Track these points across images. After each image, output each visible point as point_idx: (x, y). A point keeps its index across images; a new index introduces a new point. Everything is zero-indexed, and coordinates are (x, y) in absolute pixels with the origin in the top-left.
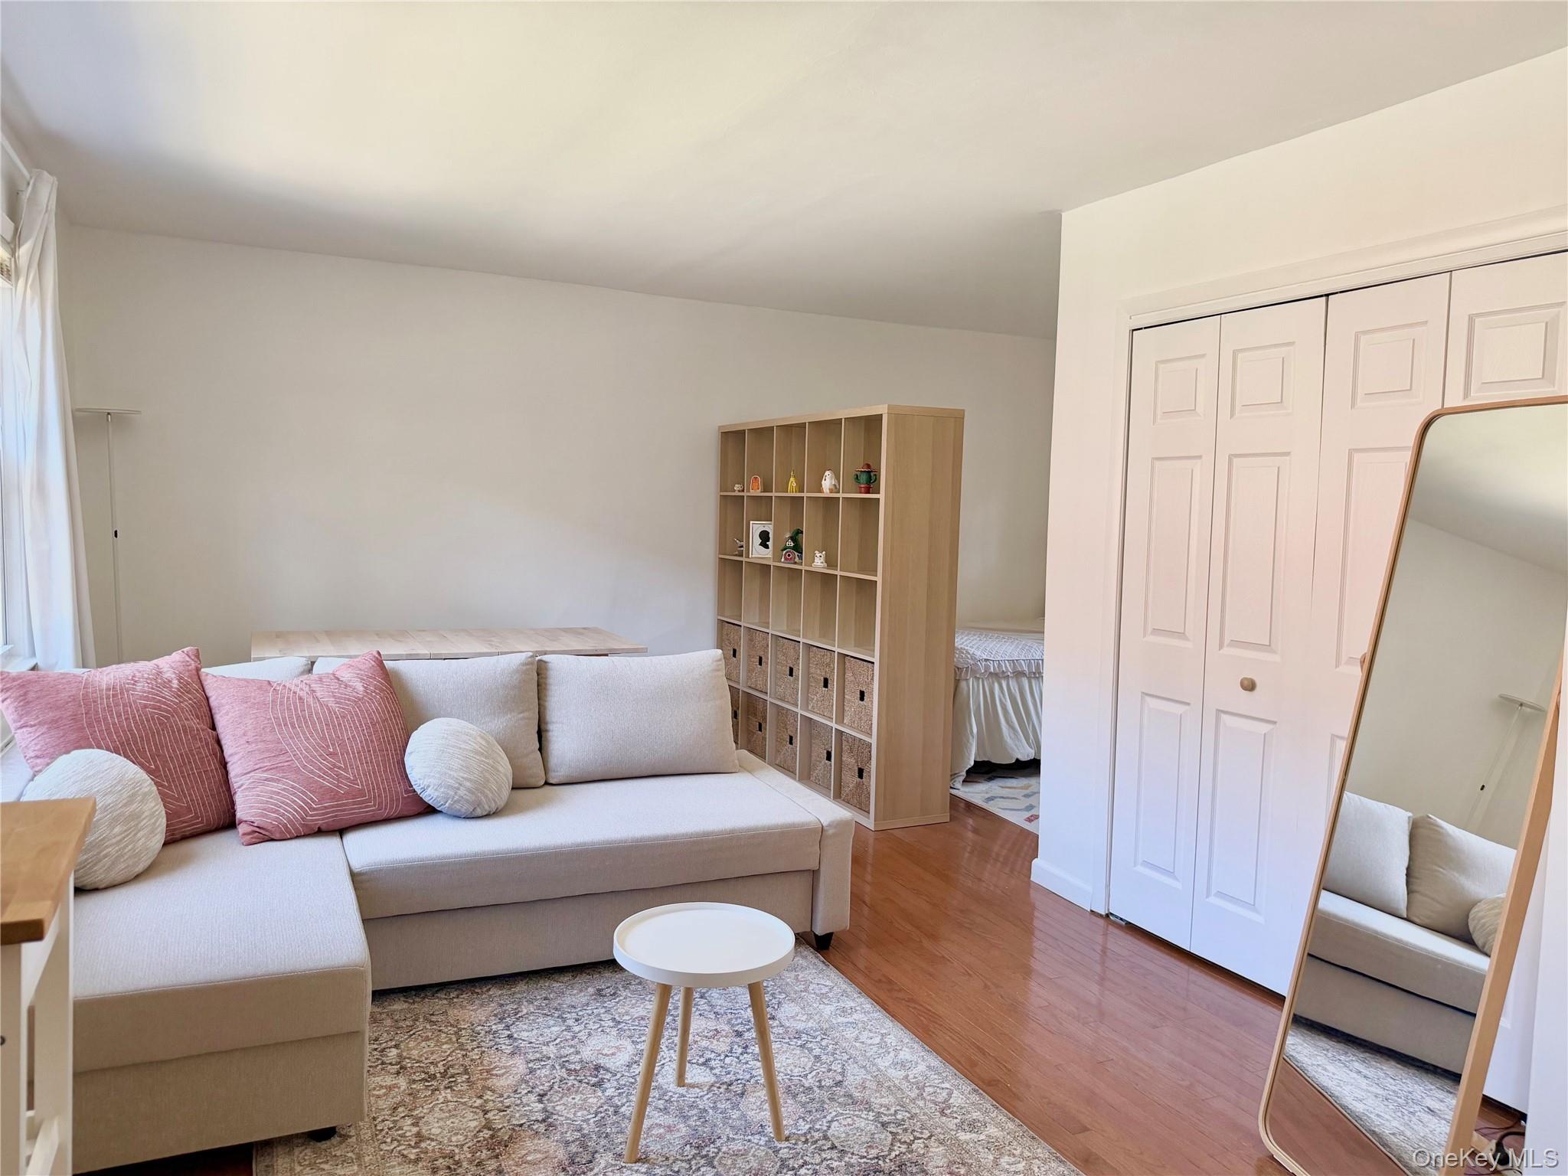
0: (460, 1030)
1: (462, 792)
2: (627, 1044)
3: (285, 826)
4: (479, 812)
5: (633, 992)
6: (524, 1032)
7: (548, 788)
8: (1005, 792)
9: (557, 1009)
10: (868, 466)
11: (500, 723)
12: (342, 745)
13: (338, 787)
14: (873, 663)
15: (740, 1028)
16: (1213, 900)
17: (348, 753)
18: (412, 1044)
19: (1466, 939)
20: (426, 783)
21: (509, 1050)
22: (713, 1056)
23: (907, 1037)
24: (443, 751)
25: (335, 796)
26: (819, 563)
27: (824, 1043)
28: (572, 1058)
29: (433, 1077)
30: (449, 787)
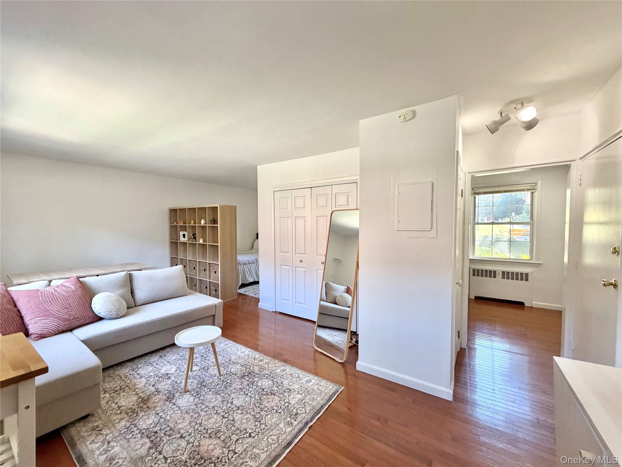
0: (121, 376)
1: (113, 312)
2: (173, 366)
3: (51, 332)
4: (119, 317)
5: (170, 354)
6: (142, 372)
7: (136, 307)
8: (248, 290)
9: (149, 363)
10: (214, 218)
11: (120, 292)
12: (70, 305)
13: (69, 317)
14: (218, 264)
15: (202, 355)
16: (297, 304)
17: (72, 307)
18: (106, 384)
19: (336, 303)
20: (100, 311)
21: (139, 377)
22: (197, 363)
23: (242, 347)
24: (105, 302)
25: (68, 320)
26: (201, 241)
27: (224, 353)
28: (159, 374)
29: (117, 391)
30: (108, 311)
